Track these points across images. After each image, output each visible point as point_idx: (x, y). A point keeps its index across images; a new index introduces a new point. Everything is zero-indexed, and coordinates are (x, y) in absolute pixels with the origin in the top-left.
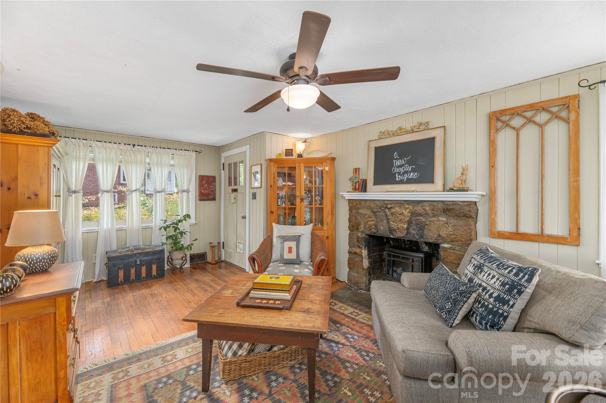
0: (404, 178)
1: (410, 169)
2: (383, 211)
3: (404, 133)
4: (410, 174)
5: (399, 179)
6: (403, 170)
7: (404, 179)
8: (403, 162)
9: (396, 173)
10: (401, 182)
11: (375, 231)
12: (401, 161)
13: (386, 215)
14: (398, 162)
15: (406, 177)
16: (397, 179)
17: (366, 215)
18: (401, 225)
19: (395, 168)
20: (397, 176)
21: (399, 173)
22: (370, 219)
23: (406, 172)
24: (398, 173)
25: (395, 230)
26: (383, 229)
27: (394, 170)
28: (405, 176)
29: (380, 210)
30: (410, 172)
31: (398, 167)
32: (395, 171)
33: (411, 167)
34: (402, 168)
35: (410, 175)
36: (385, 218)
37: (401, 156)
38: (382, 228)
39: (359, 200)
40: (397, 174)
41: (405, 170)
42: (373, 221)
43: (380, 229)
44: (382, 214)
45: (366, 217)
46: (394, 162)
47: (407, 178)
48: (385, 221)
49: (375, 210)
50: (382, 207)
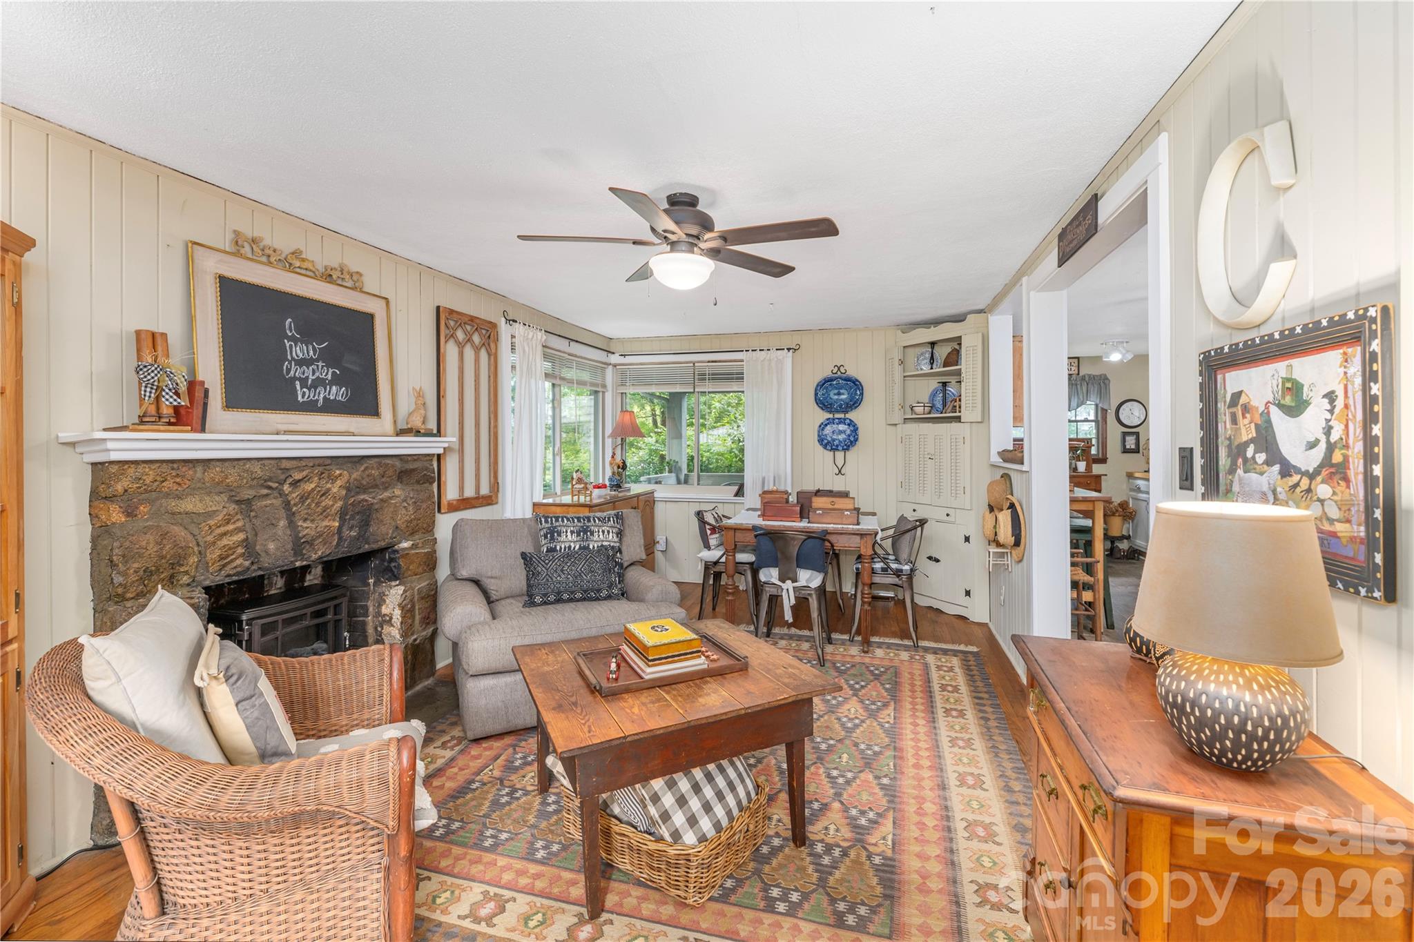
0: (316, 397)
1: (329, 377)
2: (276, 494)
3: (308, 273)
4: (330, 388)
5: (305, 399)
6: (313, 374)
7: (317, 401)
8: (311, 353)
9: (295, 378)
10: (310, 407)
11: (247, 563)
12: (305, 348)
13: (287, 505)
14: (298, 348)
15: (322, 396)
16: (300, 398)
17: (210, 514)
18: (326, 523)
19: (290, 363)
20: (298, 387)
21: (304, 382)
22: (231, 527)
23: (319, 382)
24: (300, 379)
25: (310, 543)
26: (277, 549)
27: (289, 370)
28: (319, 393)
29: (265, 491)
30: (332, 383)
31: (302, 362)
32: (292, 373)
33: (331, 371)
34: (311, 368)
35: (330, 392)
36: (282, 513)
37: (307, 334)
38: (271, 546)
39: (173, 461)
40: (297, 382)
41: (317, 374)
42: (239, 530)
43: (267, 552)
44: (274, 501)
45: (212, 522)
46: (288, 345)
47: (325, 398)
48: (283, 523)
49: (248, 494)
50: (270, 479)
